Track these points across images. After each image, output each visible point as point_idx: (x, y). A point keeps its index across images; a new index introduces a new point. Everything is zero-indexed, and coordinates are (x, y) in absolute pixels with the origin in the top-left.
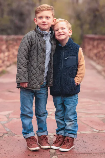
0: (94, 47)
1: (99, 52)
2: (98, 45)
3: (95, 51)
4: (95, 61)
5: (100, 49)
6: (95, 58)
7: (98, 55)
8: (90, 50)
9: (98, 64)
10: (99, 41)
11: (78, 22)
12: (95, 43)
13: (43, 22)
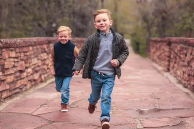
0: (157, 49)
1: (161, 54)
2: (160, 47)
3: (158, 54)
4: (157, 63)
5: (162, 51)
6: (158, 60)
7: (160, 57)
8: (154, 53)
9: (160, 65)
10: (161, 43)
11: (145, 25)
12: (158, 45)
13: (101, 24)
